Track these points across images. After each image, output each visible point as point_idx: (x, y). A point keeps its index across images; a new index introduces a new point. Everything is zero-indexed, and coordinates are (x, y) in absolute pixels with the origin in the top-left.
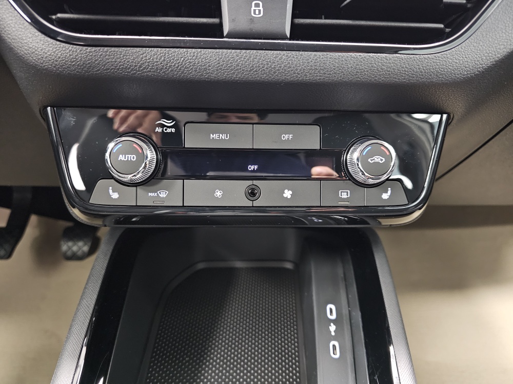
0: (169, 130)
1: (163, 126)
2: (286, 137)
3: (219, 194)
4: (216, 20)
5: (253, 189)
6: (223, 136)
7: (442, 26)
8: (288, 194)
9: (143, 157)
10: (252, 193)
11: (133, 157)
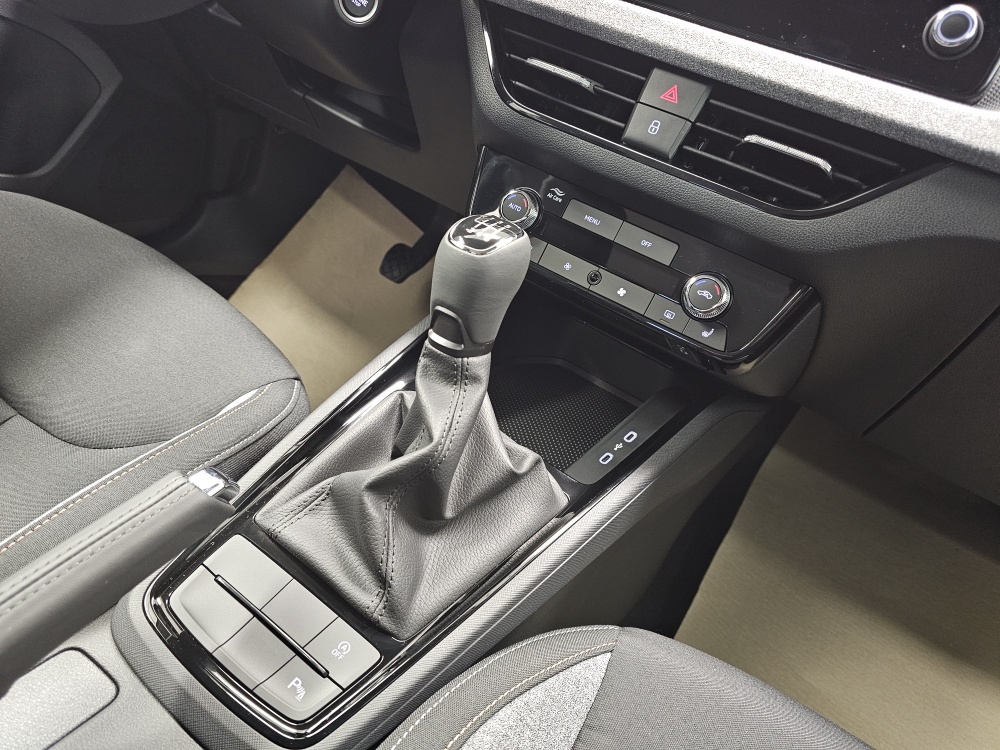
0: (557, 199)
1: (554, 193)
2: (645, 243)
3: (568, 266)
4: (623, 125)
5: (596, 275)
6: (595, 221)
7: (819, 197)
8: (622, 292)
9: (525, 211)
10: (594, 278)
11: (518, 208)
